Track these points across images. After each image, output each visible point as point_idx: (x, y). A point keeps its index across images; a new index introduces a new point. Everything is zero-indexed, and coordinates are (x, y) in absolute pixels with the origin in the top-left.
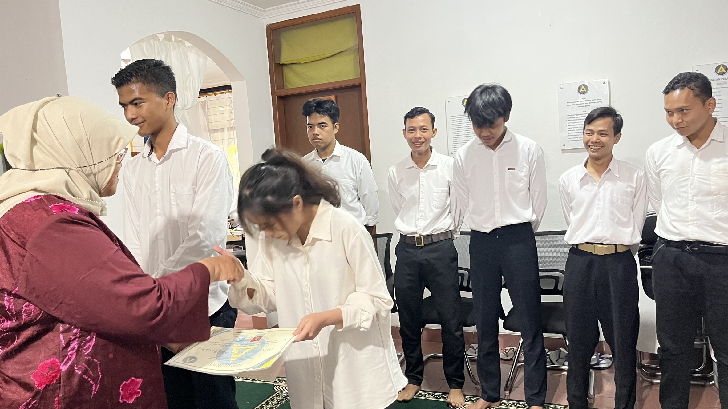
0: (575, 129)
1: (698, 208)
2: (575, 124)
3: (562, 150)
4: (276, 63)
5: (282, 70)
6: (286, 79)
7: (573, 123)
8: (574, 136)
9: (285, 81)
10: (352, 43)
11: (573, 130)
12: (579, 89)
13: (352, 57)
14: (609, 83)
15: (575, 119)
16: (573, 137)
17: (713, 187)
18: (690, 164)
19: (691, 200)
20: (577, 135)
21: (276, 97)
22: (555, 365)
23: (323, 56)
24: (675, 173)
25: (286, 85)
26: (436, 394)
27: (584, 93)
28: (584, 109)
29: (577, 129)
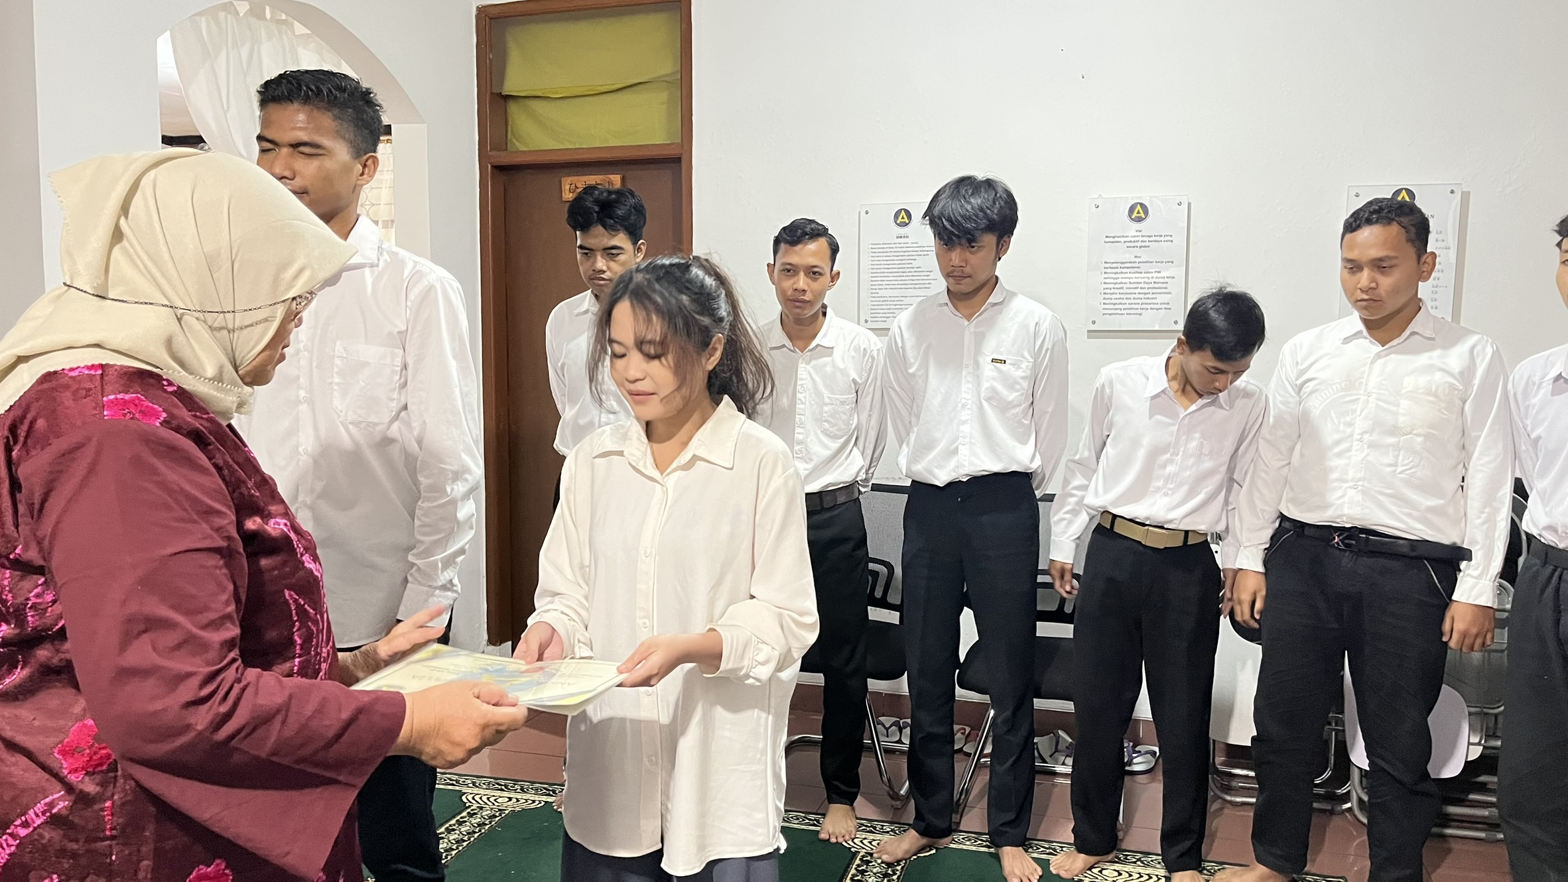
0: (1117, 291)
1: (1369, 458)
2: (1118, 281)
3: (1089, 331)
4: (495, 91)
5: (506, 109)
6: (512, 131)
7: (1114, 278)
8: (1114, 304)
9: (509, 134)
10: (667, 66)
11: (1113, 293)
12: (1132, 210)
13: (664, 96)
14: (1189, 204)
15: (1119, 270)
16: (1112, 306)
17: (1401, 419)
18: (1364, 372)
19: (1358, 440)
20: (1121, 304)
21: (489, 166)
22: (1047, 763)
23: (599, 88)
24: (1334, 387)
25: (512, 142)
26: (812, 817)
27: (1139, 220)
28: (1137, 251)
29: (1121, 291)
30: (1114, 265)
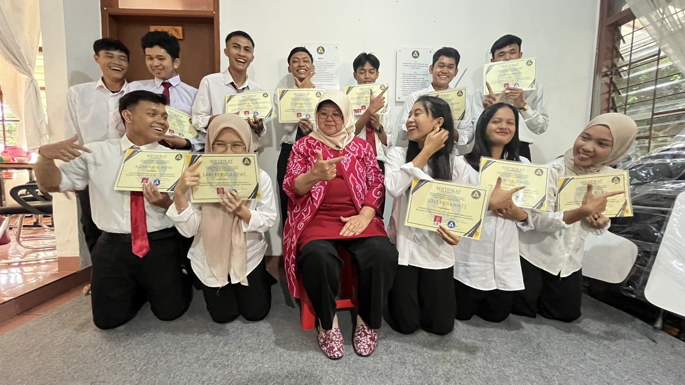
2: (408, 82)
3: (396, 102)
8: (407, 91)
11: (406, 87)
12: (413, 53)
15: (409, 77)
21: (107, 15)
27: (415, 57)
28: (415, 70)
29: (409, 86)
30: (406, 75)
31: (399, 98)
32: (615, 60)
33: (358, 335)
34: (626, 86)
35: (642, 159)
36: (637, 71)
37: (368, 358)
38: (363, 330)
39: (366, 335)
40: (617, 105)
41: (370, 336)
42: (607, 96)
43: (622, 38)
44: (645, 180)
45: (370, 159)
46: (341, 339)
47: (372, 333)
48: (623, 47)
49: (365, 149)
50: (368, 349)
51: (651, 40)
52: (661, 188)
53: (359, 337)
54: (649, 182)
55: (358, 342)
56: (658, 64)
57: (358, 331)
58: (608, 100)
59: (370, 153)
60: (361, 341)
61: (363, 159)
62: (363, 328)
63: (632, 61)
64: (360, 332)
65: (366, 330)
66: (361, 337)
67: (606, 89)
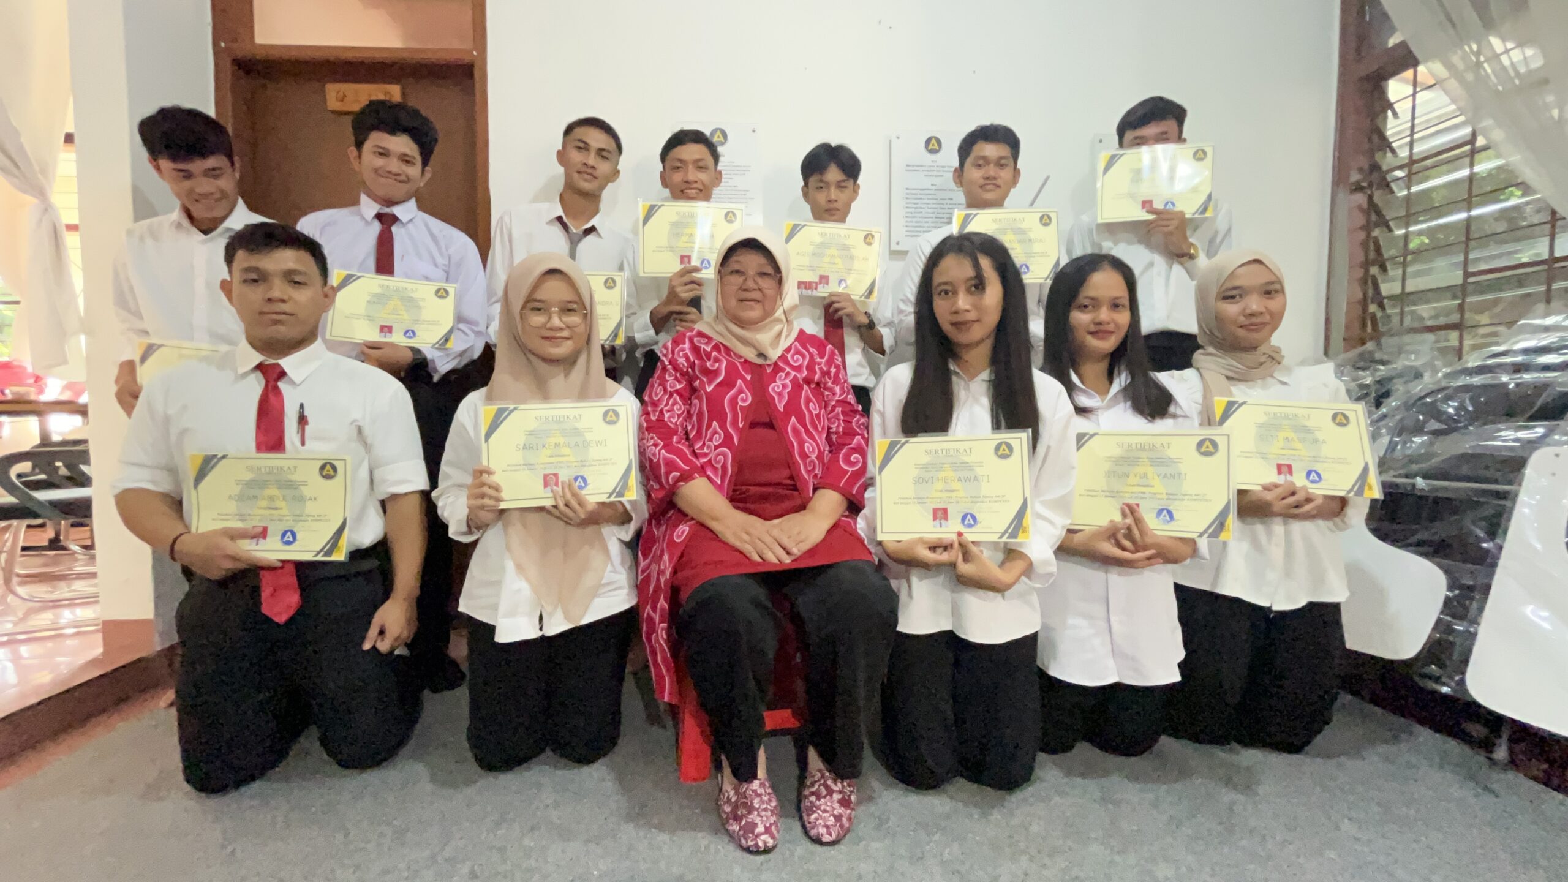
0: (917, 215)
2: (918, 206)
7: (915, 204)
8: (915, 227)
11: (914, 217)
12: (928, 143)
15: (919, 196)
16: (913, 229)
27: (933, 152)
28: (933, 180)
29: (920, 215)
30: (914, 192)
31: (898, 244)
32: (1378, 156)
33: (813, 793)
34: (1404, 214)
35: (1447, 376)
36: (1427, 179)
37: (837, 847)
38: (822, 782)
39: (830, 792)
40: (1386, 256)
41: (840, 796)
42: (1362, 235)
43: (1390, 106)
44: (1458, 421)
45: (833, 383)
46: (774, 804)
47: (843, 786)
48: (1394, 128)
49: (823, 361)
50: (835, 826)
51: (1453, 111)
52: (1495, 439)
53: (813, 798)
54: (1466, 427)
55: (812, 809)
56: (1472, 165)
57: (813, 785)
58: (1364, 245)
59: (833, 370)
60: (818, 808)
61: (818, 384)
62: (823, 776)
63: (1415, 157)
64: (816, 786)
65: (829, 782)
66: (819, 798)
67: (1361, 220)
